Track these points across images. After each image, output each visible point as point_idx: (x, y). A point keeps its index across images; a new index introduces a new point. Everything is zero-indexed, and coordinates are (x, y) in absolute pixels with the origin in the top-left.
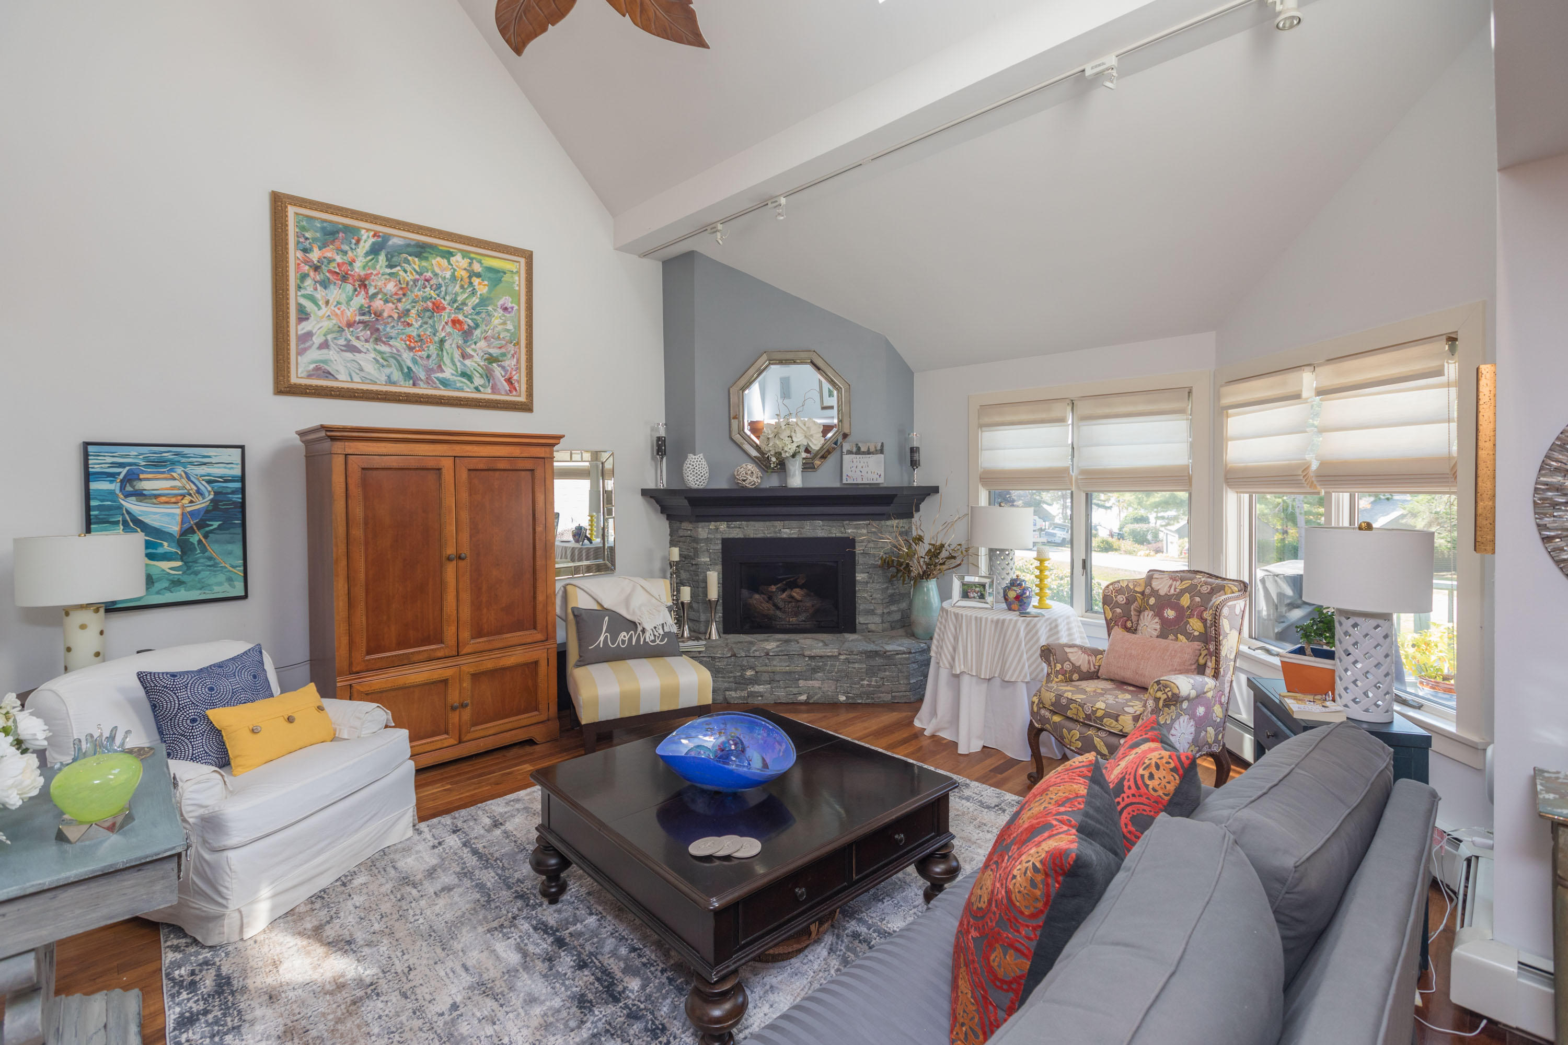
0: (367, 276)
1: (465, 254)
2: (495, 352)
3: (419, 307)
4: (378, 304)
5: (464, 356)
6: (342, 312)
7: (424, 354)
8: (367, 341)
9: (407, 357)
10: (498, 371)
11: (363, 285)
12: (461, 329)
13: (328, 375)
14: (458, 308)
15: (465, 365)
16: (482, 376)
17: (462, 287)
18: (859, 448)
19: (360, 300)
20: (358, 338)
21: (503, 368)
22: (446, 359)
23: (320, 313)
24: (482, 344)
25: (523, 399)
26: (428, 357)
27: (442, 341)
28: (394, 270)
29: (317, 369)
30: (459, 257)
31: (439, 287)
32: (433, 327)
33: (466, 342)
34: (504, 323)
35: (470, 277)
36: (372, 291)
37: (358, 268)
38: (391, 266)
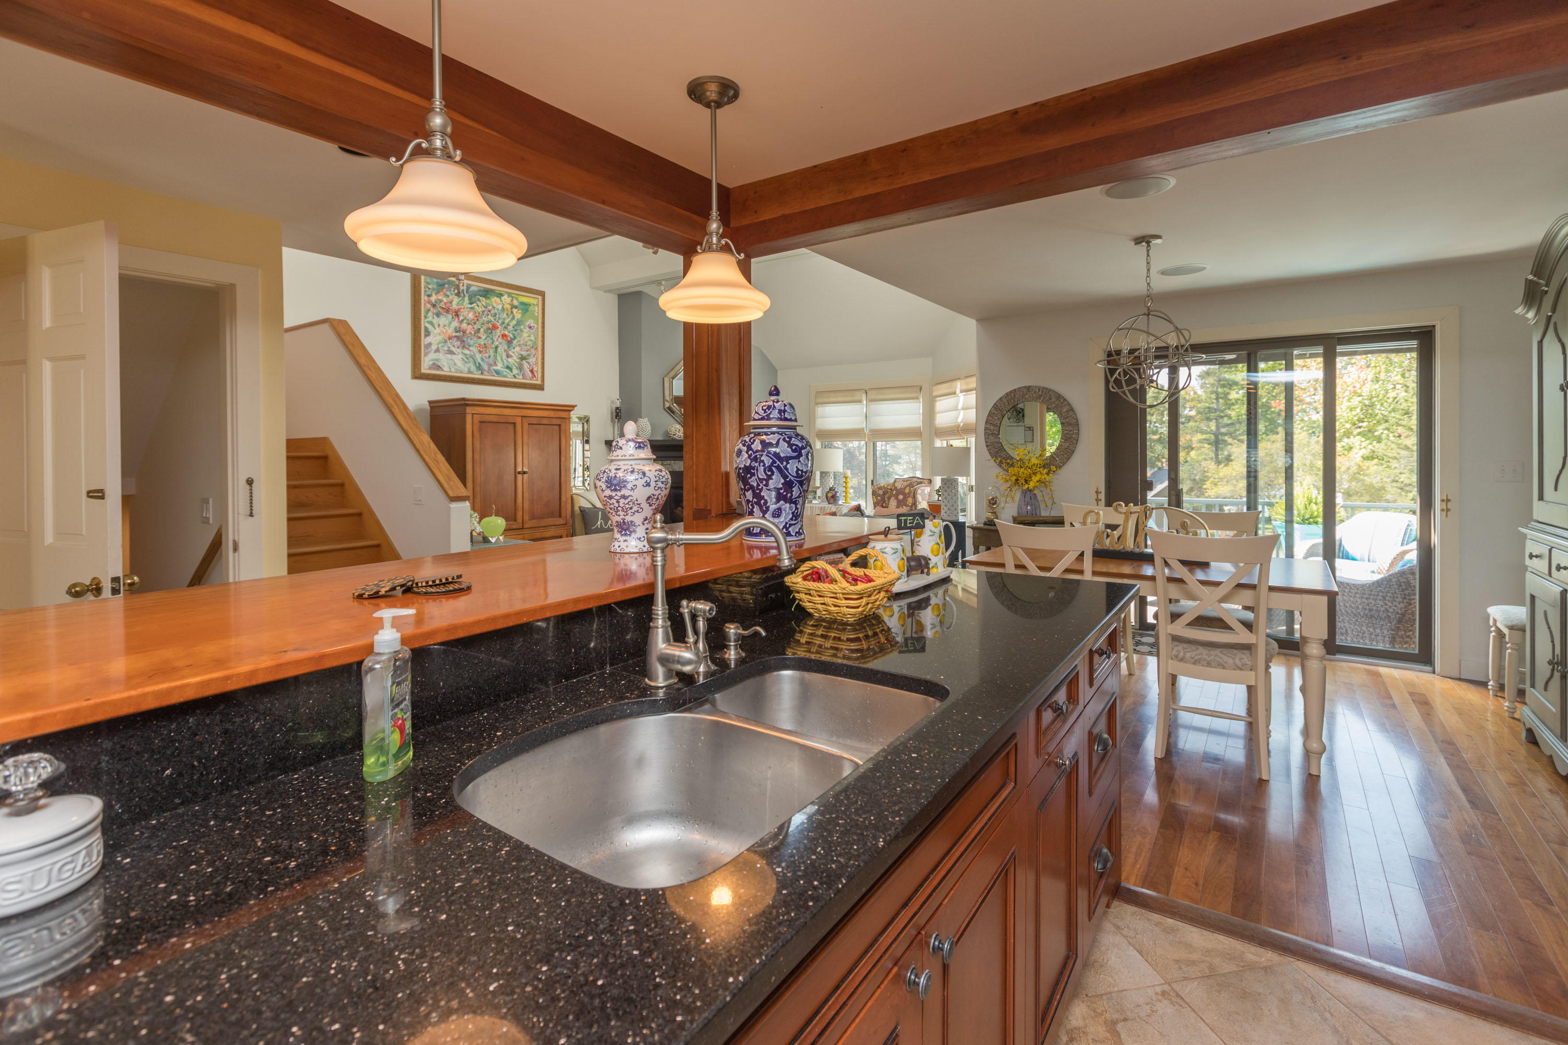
0: (459, 310)
1: (509, 295)
2: (524, 353)
3: (485, 327)
4: (464, 325)
5: (508, 356)
6: (446, 331)
7: (487, 355)
8: (458, 348)
9: (478, 357)
10: (526, 366)
11: (457, 315)
12: (507, 340)
13: (439, 368)
14: (505, 328)
15: (508, 361)
16: (517, 368)
17: (507, 314)
19: (455, 324)
20: (454, 346)
21: (529, 363)
22: (499, 358)
23: (436, 332)
24: (517, 349)
25: (539, 382)
26: (489, 357)
27: (497, 347)
28: (472, 306)
29: (434, 364)
30: (506, 297)
31: (495, 315)
32: (492, 339)
33: (509, 347)
34: (530, 336)
35: (512, 309)
37: (454, 306)
38: (471, 303)
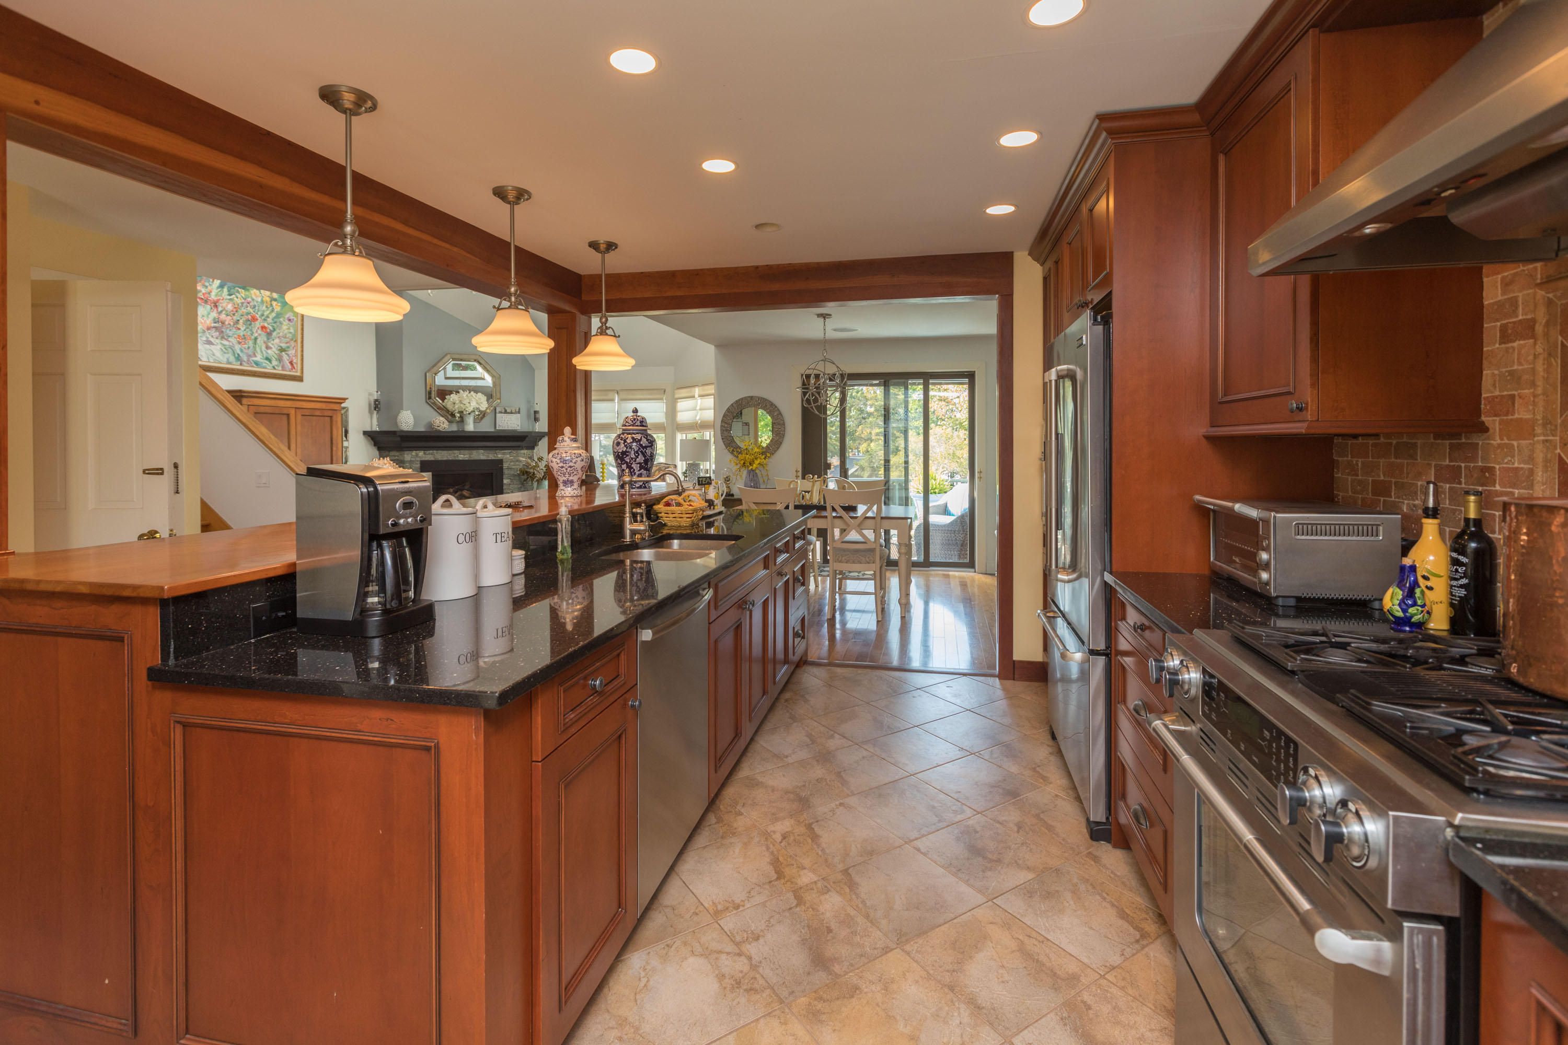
0: (218, 300)
2: (284, 345)
3: (244, 319)
4: (223, 316)
5: (268, 348)
6: (205, 321)
7: (246, 346)
8: (217, 338)
9: (237, 348)
10: (285, 357)
11: (216, 306)
12: (266, 332)
14: (265, 320)
15: (267, 353)
16: (276, 360)
17: (267, 307)
18: (506, 411)
19: (214, 314)
20: (212, 336)
21: (288, 355)
22: (258, 349)
24: (277, 341)
25: (298, 374)
26: (249, 348)
27: (256, 339)
28: (231, 297)
31: (255, 307)
32: (251, 330)
33: (268, 339)
34: (289, 329)
35: (271, 301)
36: (220, 309)
37: (213, 297)
38: (230, 295)
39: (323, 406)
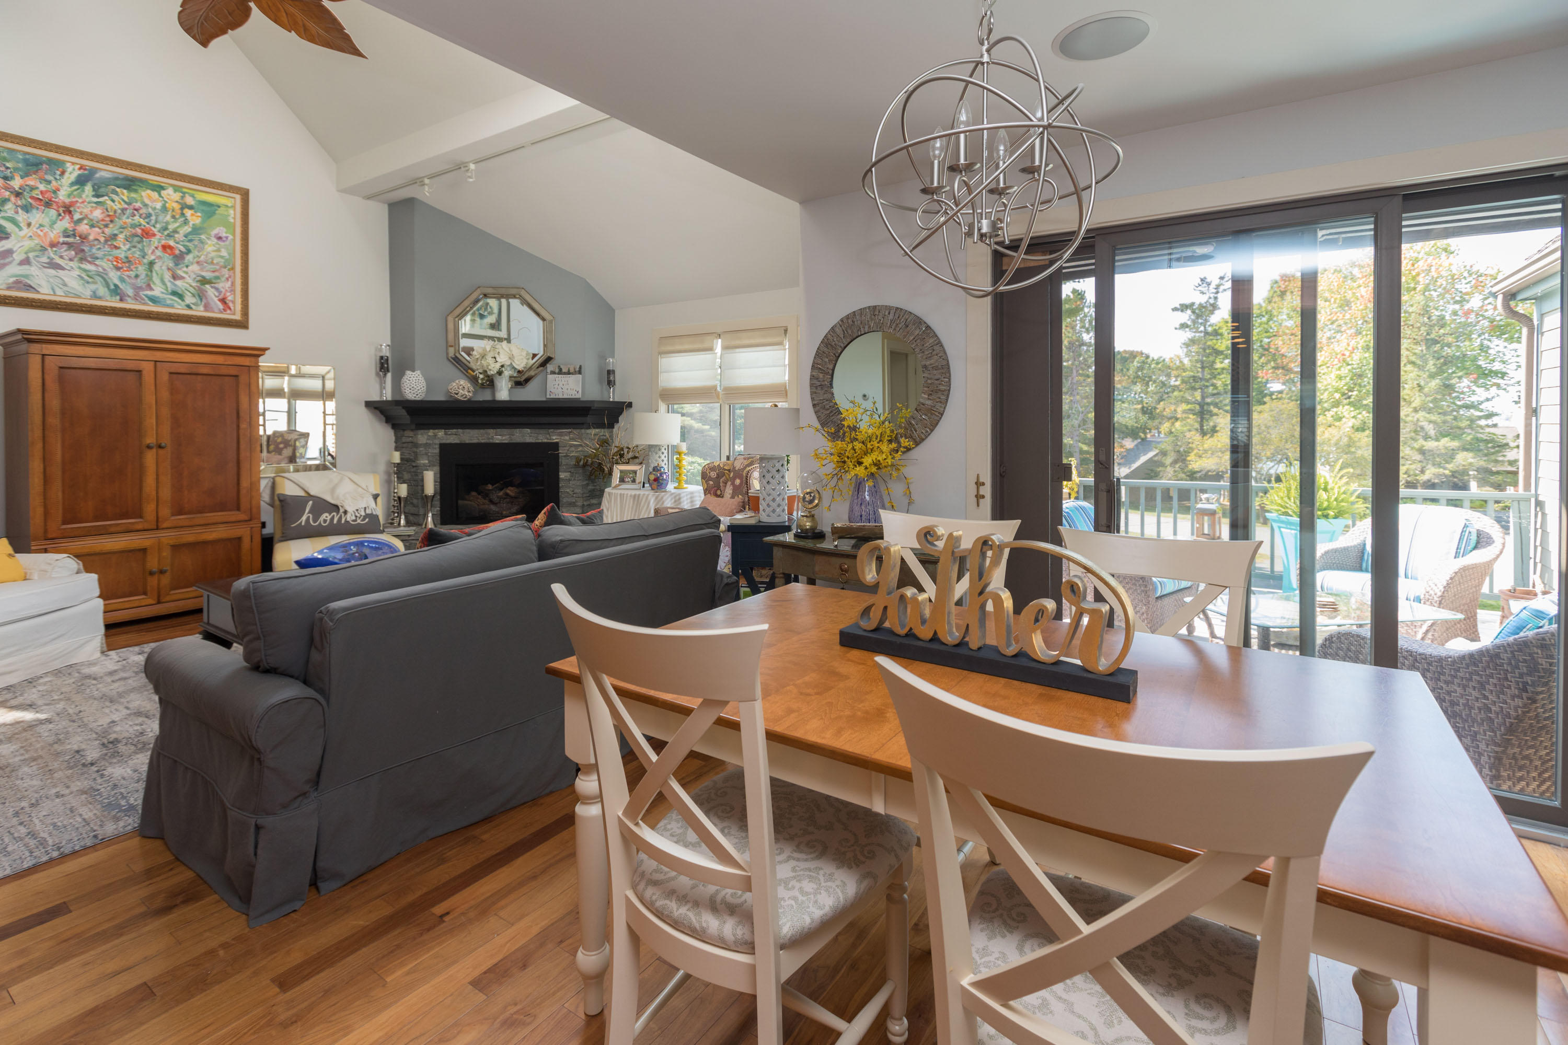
0: (72, 204)
1: (176, 189)
2: (208, 275)
3: (127, 233)
4: (83, 228)
5: (175, 277)
6: (45, 234)
7: (132, 274)
8: (71, 260)
9: (114, 276)
10: (210, 291)
11: (69, 212)
12: (173, 254)
13: (29, 288)
14: (168, 235)
15: (175, 285)
16: (194, 295)
17: (173, 217)
18: (560, 370)
19: (65, 223)
20: (61, 257)
21: (217, 289)
22: (156, 279)
23: (22, 233)
25: (238, 317)
26: (137, 276)
27: (151, 264)
28: (101, 199)
29: (17, 282)
30: (170, 191)
31: (149, 216)
32: (142, 250)
33: (176, 265)
34: (218, 250)
35: (182, 209)
36: (77, 216)
37: (63, 196)
38: (98, 196)
39: (220, 359)
